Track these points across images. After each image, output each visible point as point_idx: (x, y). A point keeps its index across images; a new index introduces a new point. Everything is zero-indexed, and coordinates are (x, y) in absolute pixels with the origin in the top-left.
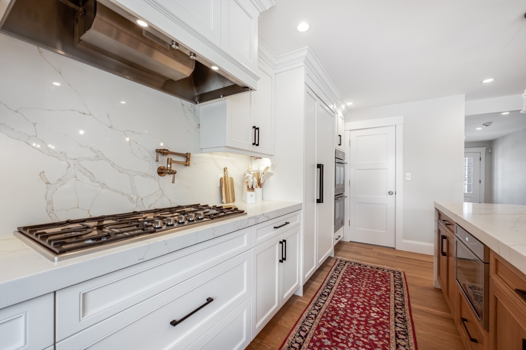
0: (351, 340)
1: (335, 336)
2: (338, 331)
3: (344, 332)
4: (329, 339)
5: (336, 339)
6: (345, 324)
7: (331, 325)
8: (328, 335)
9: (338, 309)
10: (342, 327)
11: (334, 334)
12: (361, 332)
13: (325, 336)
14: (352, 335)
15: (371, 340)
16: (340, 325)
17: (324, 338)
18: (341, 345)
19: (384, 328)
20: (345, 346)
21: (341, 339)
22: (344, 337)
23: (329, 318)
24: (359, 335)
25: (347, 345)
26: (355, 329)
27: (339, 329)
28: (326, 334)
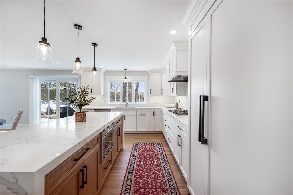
0: (149, 176)
1: (156, 175)
2: (155, 178)
3: (153, 179)
4: (157, 173)
5: (155, 174)
6: (154, 183)
7: (160, 180)
8: (158, 174)
9: (162, 192)
10: (154, 180)
11: (156, 176)
12: (146, 182)
13: (159, 174)
14: (149, 178)
15: (141, 180)
16: (156, 181)
17: (159, 173)
18: (152, 173)
19: (136, 188)
20: (150, 173)
21: (153, 175)
22: (152, 176)
23: (162, 183)
24: (147, 180)
25: (150, 174)
26: (149, 182)
27: (155, 179)
28: (159, 175)
